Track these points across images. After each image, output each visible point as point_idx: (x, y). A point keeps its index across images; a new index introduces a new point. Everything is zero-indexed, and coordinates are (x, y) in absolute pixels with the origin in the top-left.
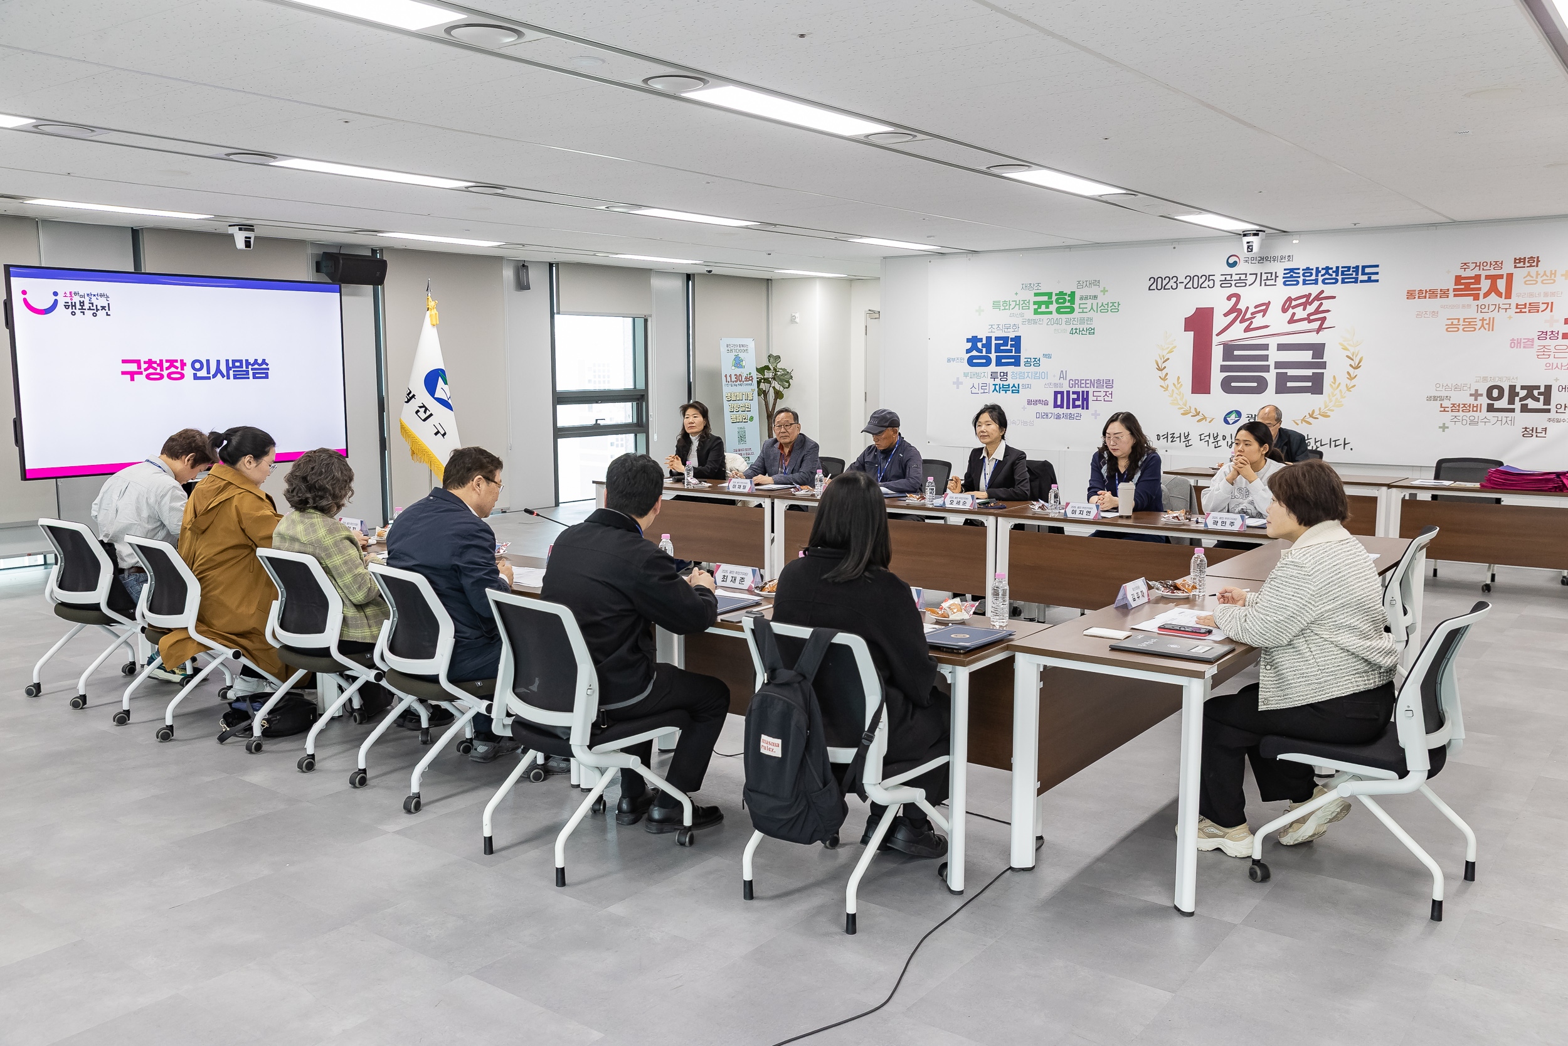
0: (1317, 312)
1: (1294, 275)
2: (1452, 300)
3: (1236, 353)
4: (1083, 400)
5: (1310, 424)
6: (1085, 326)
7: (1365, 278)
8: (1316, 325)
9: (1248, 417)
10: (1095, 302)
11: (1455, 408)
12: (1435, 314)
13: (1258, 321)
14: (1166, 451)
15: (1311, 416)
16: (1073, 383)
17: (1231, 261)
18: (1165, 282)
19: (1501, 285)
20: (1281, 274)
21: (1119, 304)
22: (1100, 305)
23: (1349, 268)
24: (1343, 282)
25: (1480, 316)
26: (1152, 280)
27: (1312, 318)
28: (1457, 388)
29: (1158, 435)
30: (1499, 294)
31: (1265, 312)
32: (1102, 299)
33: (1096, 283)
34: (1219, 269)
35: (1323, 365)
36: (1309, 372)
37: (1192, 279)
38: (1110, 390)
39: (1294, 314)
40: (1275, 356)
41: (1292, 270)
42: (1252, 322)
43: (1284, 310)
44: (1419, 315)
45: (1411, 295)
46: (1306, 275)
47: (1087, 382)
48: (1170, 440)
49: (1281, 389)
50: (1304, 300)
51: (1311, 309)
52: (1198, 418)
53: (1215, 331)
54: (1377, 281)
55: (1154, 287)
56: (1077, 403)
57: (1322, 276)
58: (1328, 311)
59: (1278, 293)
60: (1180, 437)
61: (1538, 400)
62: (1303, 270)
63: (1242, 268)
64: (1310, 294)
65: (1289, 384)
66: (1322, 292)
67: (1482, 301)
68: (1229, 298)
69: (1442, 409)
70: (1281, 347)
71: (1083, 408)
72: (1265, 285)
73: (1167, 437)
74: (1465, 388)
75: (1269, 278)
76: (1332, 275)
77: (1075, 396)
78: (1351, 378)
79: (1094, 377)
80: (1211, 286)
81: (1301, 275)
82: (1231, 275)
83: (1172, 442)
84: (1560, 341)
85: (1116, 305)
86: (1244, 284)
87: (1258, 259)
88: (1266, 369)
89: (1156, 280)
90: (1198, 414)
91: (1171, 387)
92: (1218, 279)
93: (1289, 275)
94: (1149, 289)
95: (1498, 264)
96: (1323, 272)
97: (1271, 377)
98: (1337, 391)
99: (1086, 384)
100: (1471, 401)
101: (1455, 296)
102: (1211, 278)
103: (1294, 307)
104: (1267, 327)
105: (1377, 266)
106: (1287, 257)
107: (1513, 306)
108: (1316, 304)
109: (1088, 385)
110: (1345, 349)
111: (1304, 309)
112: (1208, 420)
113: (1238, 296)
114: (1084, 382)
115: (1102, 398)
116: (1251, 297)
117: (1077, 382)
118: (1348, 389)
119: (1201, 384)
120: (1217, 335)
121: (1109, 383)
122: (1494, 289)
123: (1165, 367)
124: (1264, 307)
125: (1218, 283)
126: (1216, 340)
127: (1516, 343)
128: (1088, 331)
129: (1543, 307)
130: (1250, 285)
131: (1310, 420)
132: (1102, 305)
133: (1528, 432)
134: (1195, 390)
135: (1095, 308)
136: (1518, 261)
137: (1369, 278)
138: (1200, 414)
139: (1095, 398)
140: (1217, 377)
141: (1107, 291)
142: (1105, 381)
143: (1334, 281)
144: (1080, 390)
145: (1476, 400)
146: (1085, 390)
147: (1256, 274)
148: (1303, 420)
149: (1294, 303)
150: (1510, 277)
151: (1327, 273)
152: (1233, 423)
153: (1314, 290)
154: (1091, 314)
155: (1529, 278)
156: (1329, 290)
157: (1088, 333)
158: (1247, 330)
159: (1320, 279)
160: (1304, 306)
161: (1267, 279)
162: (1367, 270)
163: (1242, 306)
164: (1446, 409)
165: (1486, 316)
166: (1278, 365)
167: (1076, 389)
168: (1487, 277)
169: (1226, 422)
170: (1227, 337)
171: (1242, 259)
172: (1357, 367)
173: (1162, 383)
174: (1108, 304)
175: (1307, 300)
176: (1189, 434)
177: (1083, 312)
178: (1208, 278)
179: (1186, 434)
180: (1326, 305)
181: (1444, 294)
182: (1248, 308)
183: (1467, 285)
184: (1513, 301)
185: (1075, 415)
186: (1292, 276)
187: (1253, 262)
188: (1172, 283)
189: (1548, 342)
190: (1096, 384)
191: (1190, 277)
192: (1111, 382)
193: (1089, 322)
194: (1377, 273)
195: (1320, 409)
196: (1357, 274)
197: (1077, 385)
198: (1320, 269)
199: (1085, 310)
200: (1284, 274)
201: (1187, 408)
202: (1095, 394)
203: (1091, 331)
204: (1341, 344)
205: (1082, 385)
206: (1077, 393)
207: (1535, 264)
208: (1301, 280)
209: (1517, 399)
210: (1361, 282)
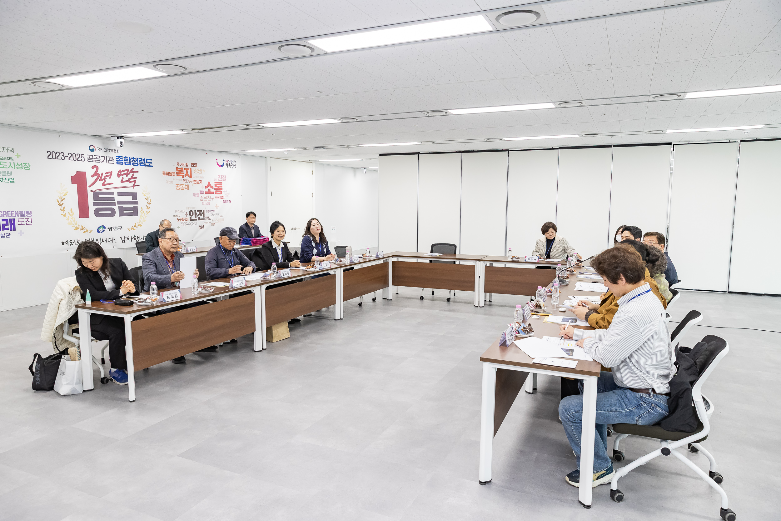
0: (132, 178)
1: (121, 159)
2: (176, 177)
3: (100, 196)
4: (11, 224)
5: (135, 230)
6: (7, 177)
7: (148, 164)
8: (132, 184)
9: (109, 228)
10: (12, 162)
11: (182, 220)
12: (172, 182)
13: (108, 181)
14: (67, 251)
15: (135, 226)
16: (2, 214)
17: (91, 148)
18: (57, 155)
19: (189, 172)
20: (115, 158)
21: (29, 165)
22: (16, 164)
23: (141, 159)
24: (140, 165)
25: (185, 184)
26: (49, 153)
27: (130, 180)
28: (181, 212)
29: (62, 242)
30: (189, 176)
31: (110, 176)
32: (16, 161)
33: (11, 150)
34: (86, 152)
35: (137, 203)
36: (131, 206)
37: (72, 155)
38: (30, 218)
39: (123, 178)
40: (117, 198)
41: (119, 157)
42: (105, 181)
43: (119, 176)
44: (168, 182)
45: (164, 173)
46: (126, 160)
47: (13, 213)
48: (69, 244)
49: (122, 214)
50: (126, 172)
51: (130, 176)
52: (83, 231)
53: (88, 184)
54: (152, 166)
55: (50, 157)
56: (6, 227)
57: (132, 161)
58: (136, 178)
59: (115, 168)
60: (75, 242)
61: (201, 216)
62: (124, 157)
63: (96, 153)
64: (128, 169)
65: (125, 212)
66: (133, 169)
67: (185, 178)
68: (93, 167)
69: (178, 220)
70: (120, 194)
71: (11, 230)
72: (109, 163)
73: (68, 243)
74: (184, 212)
75: (110, 159)
76: (136, 162)
77: (5, 222)
78: (148, 208)
79: (18, 210)
80: (83, 160)
81: (123, 160)
82: (92, 156)
83: (71, 245)
84: (205, 194)
85: (28, 165)
86: (99, 161)
87: (104, 149)
88: (114, 204)
89: (51, 153)
90: (83, 229)
91: (67, 215)
92: (86, 157)
93: (118, 159)
94: (48, 158)
95: (187, 165)
96: (132, 160)
97: (116, 208)
98: (143, 214)
99: (12, 214)
100: (185, 217)
101: (177, 175)
102: (82, 156)
103: (123, 175)
104: (112, 184)
105: (151, 160)
106: (116, 150)
107: (193, 181)
108: (131, 174)
109: (13, 215)
110: (145, 195)
111: (127, 176)
112: (89, 231)
113: (97, 167)
114: (10, 213)
115: (25, 223)
116: (104, 168)
117: (5, 213)
118: (148, 213)
119: (84, 213)
120: (90, 186)
121: (29, 213)
122: (187, 174)
123: (63, 204)
124: (109, 174)
125: (86, 159)
126: (89, 189)
127: (195, 195)
128: (9, 180)
129: (200, 182)
130: (102, 162)
131: (135, 228)
132: (18, 164)
133: (200, 227)
134: (81, 216)
135: (12, 165)
136: (192, 164)
137: (149, 164)
138: (85, 229)
139: (20, 223)
140: (92, 209)
141: (20, 156)
142: (25, 212)
143: (137, 164)
144: (8, 218)
145: (187, 216)
146: (12, 218)
147: (104, 157)
148: (132, 228)
149: (122, 173)
150: (191, 169)
151: (133, 160)
152: (102, 232)
153: (130, 167)
154: (10, 169)
155: (195, 171)
156: (136, 168)
157: (9, 181)
158: (103, 184)
159: (132, 163)
160: (127, 174)
161: (109, 160)
162: (148, 161)
163: (99, 172)
164: (179, 220)
165: (187, 184)
166: (119, 202)
167: (5, 218)
168: (185, 169)
169: (98, 232)
170: (94, 187)
171: (96, 148)
172: (150, 204)
173: (62, 212)
174: (21, 164)
175: (128, 172)
176: (79, 240)
177: (4, 167)
178: (81, 156)
179: (78, 240)
180: (136, 175)
181: (174, 174)
182: (102, 174)
183: (180, 171)
184: (193, 179)
185: (6, 235)
186: (120, 160)
187: (102, 150)
188: (61, 156)
189: (202, 195)
190: (19, 214)
191: (71, 154)
192: (30, 213)
193: (9, 175)
194: (152, 163)
195: (138, 222)
196: (145, 162)
197: (5, 215)
198: (131, 158)
199: (5, 166)
200: (117, 158)
201: (77, 226)
202: (20, 220)
203: (12, 181)
204: (143, 193)
205: (9, 215)
206: (6, 220)
207: (196, 166)
208: (124, 162)
209: (197, 215)
210: (147, 166)
